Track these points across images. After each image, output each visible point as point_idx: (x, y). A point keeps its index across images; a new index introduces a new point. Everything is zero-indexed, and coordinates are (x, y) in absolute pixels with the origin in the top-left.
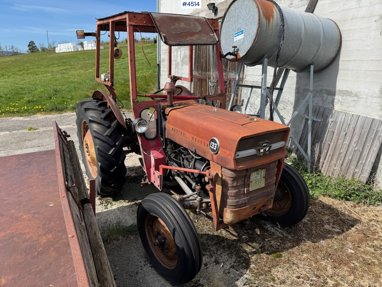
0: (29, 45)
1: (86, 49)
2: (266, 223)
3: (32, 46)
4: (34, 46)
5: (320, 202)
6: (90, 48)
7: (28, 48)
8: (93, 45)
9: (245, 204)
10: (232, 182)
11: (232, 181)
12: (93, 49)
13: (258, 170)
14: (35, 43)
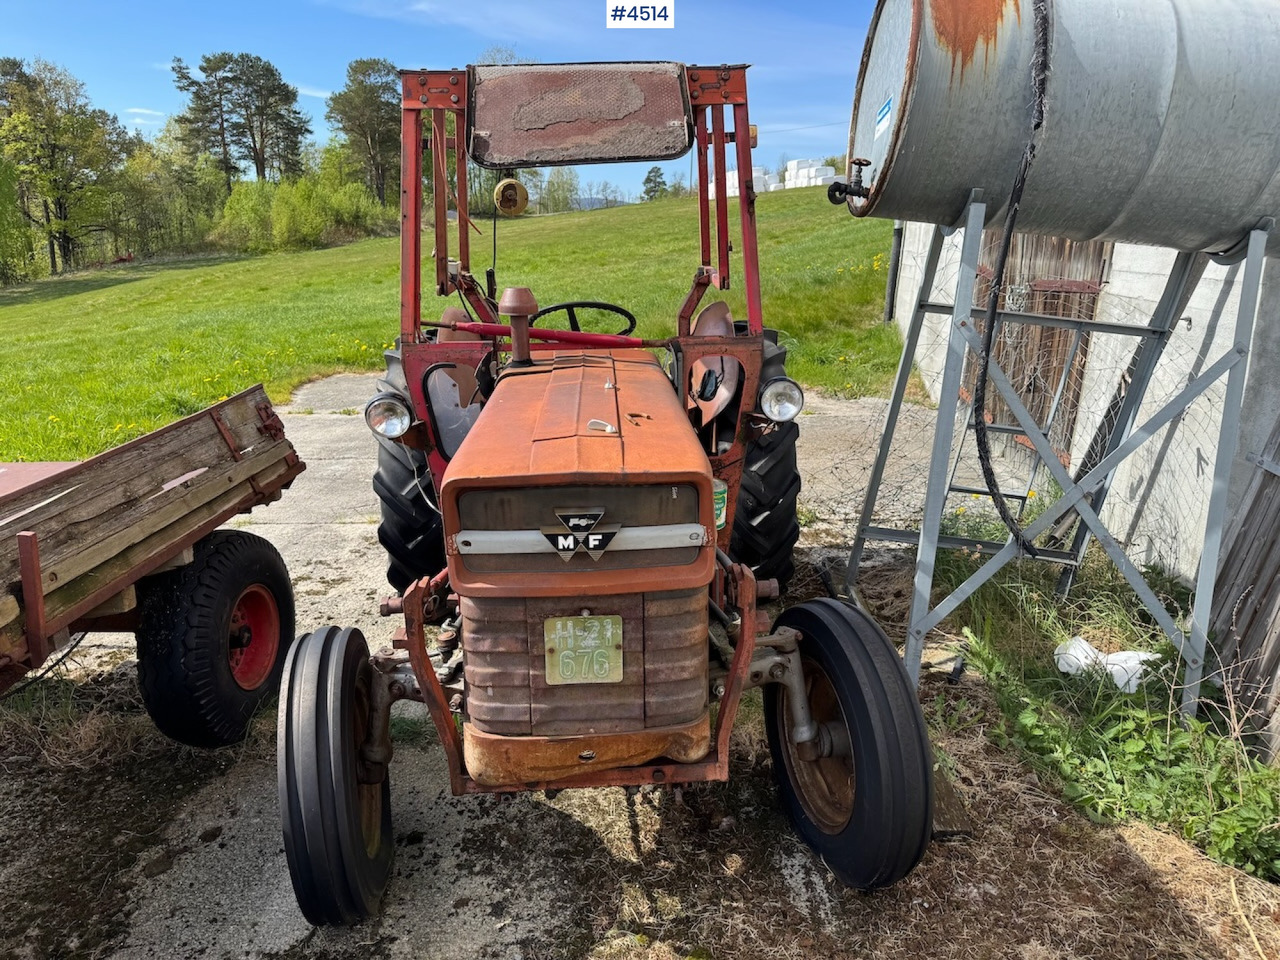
0: (648, 180)
1: (789, 184)
2: (801, 847)
3: (655, 182)
4: (659, 183)
5: (1118, 843)
6: (803, 183)
7: (644, 188)
8: (813, 171)
9: (530, 728)
10: (472, 635)
11: (474, 632)
12: (813, 184)
13: (577, 612)
14: (662, 174)
